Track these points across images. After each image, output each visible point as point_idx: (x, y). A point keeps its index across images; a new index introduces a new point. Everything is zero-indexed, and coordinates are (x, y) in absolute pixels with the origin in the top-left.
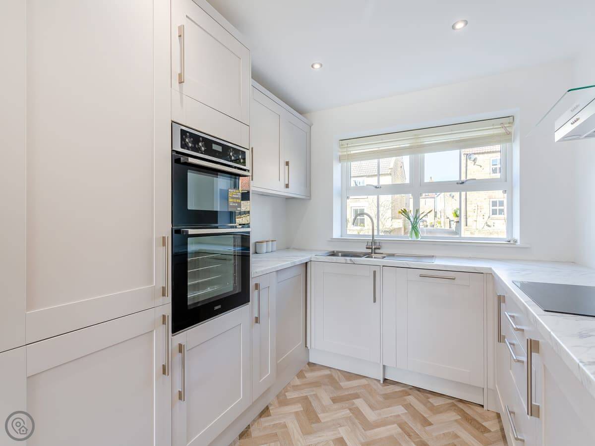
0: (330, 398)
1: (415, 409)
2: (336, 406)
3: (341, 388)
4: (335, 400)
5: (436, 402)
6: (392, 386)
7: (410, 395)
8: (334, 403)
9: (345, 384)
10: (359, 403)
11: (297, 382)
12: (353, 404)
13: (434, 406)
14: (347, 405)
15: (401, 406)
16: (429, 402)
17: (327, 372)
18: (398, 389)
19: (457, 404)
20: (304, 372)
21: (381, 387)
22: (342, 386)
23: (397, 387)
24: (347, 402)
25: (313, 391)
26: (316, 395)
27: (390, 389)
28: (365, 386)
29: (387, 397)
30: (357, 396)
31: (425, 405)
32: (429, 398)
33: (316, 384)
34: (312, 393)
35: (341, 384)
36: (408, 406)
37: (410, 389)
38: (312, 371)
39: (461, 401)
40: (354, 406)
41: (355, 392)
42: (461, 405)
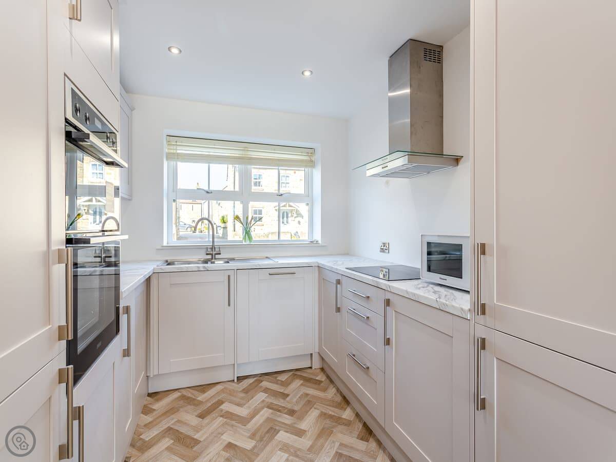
0: (196, 416)
1: (272, 390)
2: (206, 420)
3: (201, 403)
4: (202, 416)
5: (283, 378)
6: (246, 380)
7: (262, 381)
8: (203, 418)
9: (201, 397)
10: (226, 407)
11: (148, 419)
12: (222, 410)
13: (282, 381)
14: (217, 414)
15: (261, 393)
16: (278, 380)
17: (176, 395)
18: (251, 381)
19: (296, 373)
20: (150, 406)
21: (237, 385)
22: (201, 400)
23: (250, 379)
24: (215, 411)
25: (173, 419)
26: (179, 421)
27: (246, 383)
28: (222, 391)
29: (246, 391)
30: (220, 402)
31: (277, 384)
32: (276, 378)
33: (171, 411)
34: (173, 422)
35: (198, 399)
36: (266, 390)
37: (260, 377)
38: (158, 400)
39: (297, 370)
40: (224, 411)
41: (217, 400)
42: (298, 373)
